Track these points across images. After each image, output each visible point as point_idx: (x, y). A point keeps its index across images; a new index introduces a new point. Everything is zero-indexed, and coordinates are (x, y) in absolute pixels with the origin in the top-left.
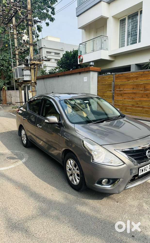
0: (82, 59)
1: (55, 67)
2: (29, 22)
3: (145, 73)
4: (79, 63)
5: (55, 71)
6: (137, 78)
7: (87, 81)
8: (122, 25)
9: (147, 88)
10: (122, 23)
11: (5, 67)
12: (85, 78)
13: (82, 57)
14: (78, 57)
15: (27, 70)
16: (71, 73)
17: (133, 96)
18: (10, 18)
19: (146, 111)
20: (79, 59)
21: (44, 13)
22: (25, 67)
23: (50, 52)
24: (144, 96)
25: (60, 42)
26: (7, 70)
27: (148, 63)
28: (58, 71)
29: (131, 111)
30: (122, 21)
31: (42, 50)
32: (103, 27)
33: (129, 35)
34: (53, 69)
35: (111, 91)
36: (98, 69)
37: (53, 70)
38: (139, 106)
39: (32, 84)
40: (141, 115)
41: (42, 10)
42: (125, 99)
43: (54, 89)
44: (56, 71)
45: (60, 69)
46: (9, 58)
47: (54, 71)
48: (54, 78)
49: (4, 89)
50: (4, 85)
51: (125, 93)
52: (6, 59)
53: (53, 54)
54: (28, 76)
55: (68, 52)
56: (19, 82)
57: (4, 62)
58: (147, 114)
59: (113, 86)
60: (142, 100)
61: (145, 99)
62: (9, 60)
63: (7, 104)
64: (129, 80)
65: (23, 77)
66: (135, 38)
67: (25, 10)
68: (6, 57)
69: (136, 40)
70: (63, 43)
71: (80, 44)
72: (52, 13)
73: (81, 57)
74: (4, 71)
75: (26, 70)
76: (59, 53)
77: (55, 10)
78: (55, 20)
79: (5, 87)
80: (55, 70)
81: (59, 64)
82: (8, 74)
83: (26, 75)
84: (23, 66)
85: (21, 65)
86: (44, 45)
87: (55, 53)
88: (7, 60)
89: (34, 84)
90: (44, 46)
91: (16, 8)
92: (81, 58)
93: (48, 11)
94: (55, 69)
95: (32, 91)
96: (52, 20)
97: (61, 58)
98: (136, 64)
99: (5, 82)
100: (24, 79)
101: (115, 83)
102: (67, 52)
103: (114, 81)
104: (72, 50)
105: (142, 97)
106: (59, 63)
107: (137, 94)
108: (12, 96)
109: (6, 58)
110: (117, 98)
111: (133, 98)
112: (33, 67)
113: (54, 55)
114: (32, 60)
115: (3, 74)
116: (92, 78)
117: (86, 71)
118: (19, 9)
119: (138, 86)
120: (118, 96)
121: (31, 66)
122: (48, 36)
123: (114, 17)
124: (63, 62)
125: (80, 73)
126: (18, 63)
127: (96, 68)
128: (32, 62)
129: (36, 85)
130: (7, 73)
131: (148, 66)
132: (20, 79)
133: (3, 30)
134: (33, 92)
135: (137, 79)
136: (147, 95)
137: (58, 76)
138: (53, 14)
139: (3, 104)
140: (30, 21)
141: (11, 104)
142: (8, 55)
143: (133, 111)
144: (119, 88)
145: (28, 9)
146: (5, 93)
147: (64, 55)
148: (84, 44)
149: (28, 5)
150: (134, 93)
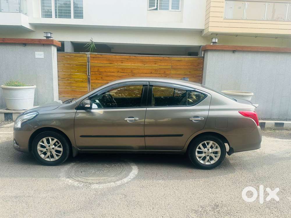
7: (42, 57)
9: (135, 72)
12: (37, 53)
59: (88, 67)
64: (112, 62)
66: (67, 10)
69: (70, 13)
98: (71, 42)
103: (90, 62)
116: (53, 54)
117: (42, 44)
119: (123, 69)
125: (25, 45)
135: (122, 62)
150: (118, 76)
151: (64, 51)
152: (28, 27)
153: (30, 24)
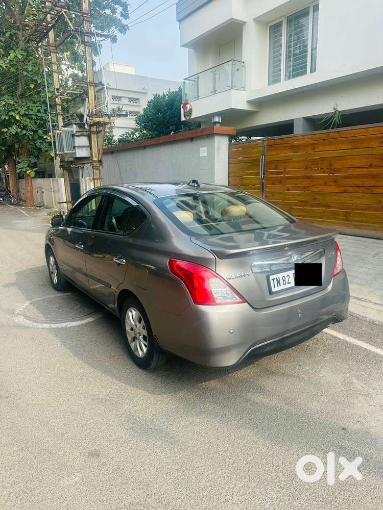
0: (191, 111)
1: (132, 129)
2: (86, 38)
3: (330, 135)
4: (183, 119)
5: (132, 136)
6: (313, 146)
7: (206, 155)
8: (275, 38)
9: (335, 166)
10: (275, 33)
11: (30, 130)
12: (202, 149)
13: (190, 105)
14: (182, 106)
15: (83, 135)
16: (172, 139)
17: (305, 183)
18: (45, 31)
19: (334, 213)
20: (184, 111)
21: (106, 15)
22: (79, 130)
24: (330, 183)
25: (134, 74)
26: (33, 137)
27: (331, 115)
28: (138, 135)
29: (301, 214)
30: (275, 30)
32: (234, 40)
33: (290, 57)
35: (258, 174)
36: (231, 130)
37: (129, 134)
38: (318, 204)
39: (94, 164)
40: (324, 221)
41: (104, 9)
42: (288, 190)
44: (135, 136)
45: (141, 132)
46: (38, 111)
47: (130, 136)
48: (136, 152)
49: (28, 175)
50: (28, 168)
51: (288, 178)
52: (31, 115)
53: (125, 101)
54: (84, 149)
55: (159, 95)
56: (66, 160)
57: (28, 120)
58: (335, 218)
59: (262, 163)
60: (326, 191)
61: (330, 189)
62: (37, 116)
63: (34, 206)
64: (297, 150)
65: (74, 151)
66: (302, 63)
67: (79, 14)
68: (32, 110)
69: (306, 67)
70: (147, 77)
71: (185, 79)
72: (122, 15)
73: (188, 106)
74: (29, 138)
75: (79, 136)
76: (138, 99)
77: (130, 9)
78: (129, 29)
79: (31, 172)
80: (133, 134)
81: (140, 122)
82: (35, 146)
83: (79, 147)
84: (75, 128)
85: (70, 126)
86: (107, 83)
87: (129, 98)
88: (33, 116)
89: (98, 164)
91: (59, 9)
92: (188, 108)
93: (114, 11)
94: (132, 132)
95: (94, 179)
96: (123, 29)
97: (144, 110)
98: (305, 118)
99: (30, 161)
100: (77, 154)
101: (267, 157)
102: (155, 96)
103: (266, 154)
104: (166, 92)
105: (325, 185)
106: (139, 120)
107: (314, 178)
108: (43, 190)
109: (31, 113)
110: (270, 189)
111: (305, 188)
112: (95, 129)
113: (127, 103)
114: (95, 116)
115: (27, 146)
116: (219, 148)
117: (205, 135)
118: (65, 12)
119: (315, 162)
120: (273, 184)
121: (92, 128)
122: (109, 63)
123: (257, 20)
124: (149, 117)
125: (192, 139)
126: (61, 123)
127: (225, 128)
128: (94, 119)
129: (101, 167)
130: (34, 143)
131: (332, 122)
132: (66, 154)
133: (25, 54)
134: (96, 181)
135: (314, 149)
136: (335, 182)
137: (145, 147)
138: (126, 16)
139: (26, 206)
140: (88, 36)
141: (41, 206)
142: (35, 105)
143: (306, 214)
144: (276, 168)
145: (84, 11)
146: (30, 184)
147: (151, 102)
148: (194, 79)
149: (84, 3)
150: (307, 176)
151: (293, 133)
152: (244, 106)
153: (248, 102)
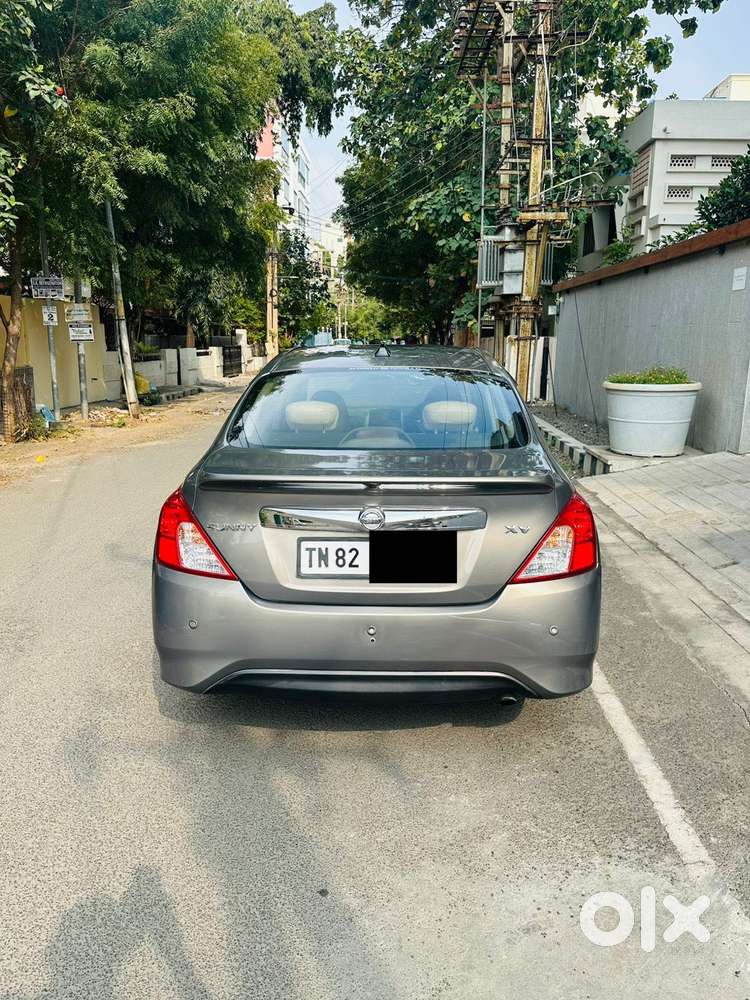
2: (539, 47)
7: (743, 287)
12: (738, 271)
15: (517, 249)
22: (513, 238)
23: (690, 159)
31: (650, 153)
34: (669, 237)
39: (524, 308)
43: (628, 327)
49: (470, 330)
50: (471, 317)
54: (515, 277)
65: (501, 283)
75: (511, 251)
79: (475, 325)
83: (509, 273)
84: (507, 234)
86: (663, 127)
87: (714, 158)
89: (531, 309)
90: (665, 130)
95: (518, 340)
100: (505, 288)
113: (709, 169)
114: (534, 208)
121: (528, 233)
125: (721, 249)
134: (522, 343)
137: (646, 270)
